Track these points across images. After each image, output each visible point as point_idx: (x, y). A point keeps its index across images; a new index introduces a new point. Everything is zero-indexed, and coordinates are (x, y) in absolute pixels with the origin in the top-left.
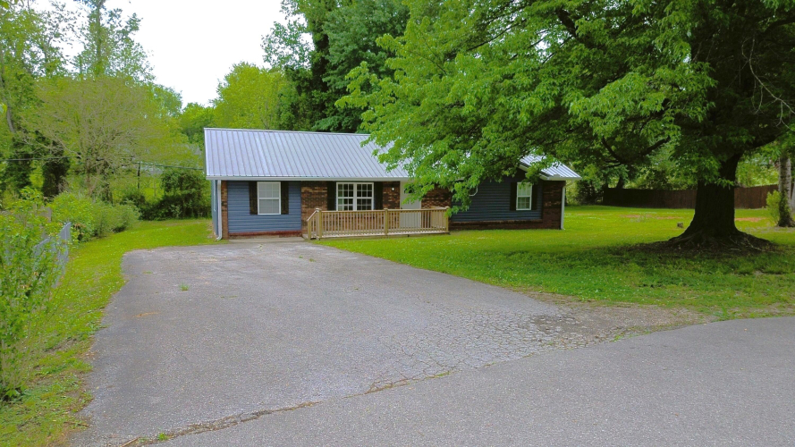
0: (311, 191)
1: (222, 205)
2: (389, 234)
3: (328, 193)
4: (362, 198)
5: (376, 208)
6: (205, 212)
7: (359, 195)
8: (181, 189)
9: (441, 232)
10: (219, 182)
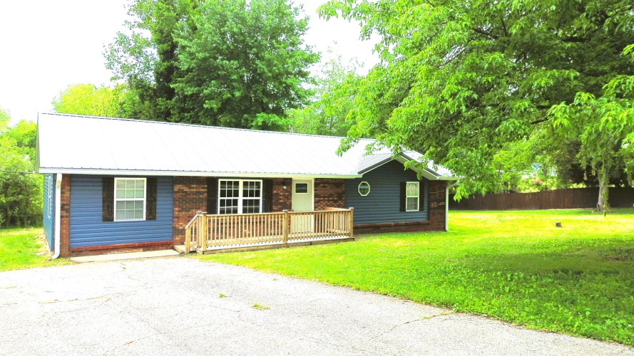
0: (186, 189)
1: (62, 208)
2: (289, 242)
3: (208, 192)
4: (248, 198)
5: (265, 210)
6: (33, 220)
7: (245, 194)
8: (6, 196)
9: (345, 237)
10: (59, 178)
